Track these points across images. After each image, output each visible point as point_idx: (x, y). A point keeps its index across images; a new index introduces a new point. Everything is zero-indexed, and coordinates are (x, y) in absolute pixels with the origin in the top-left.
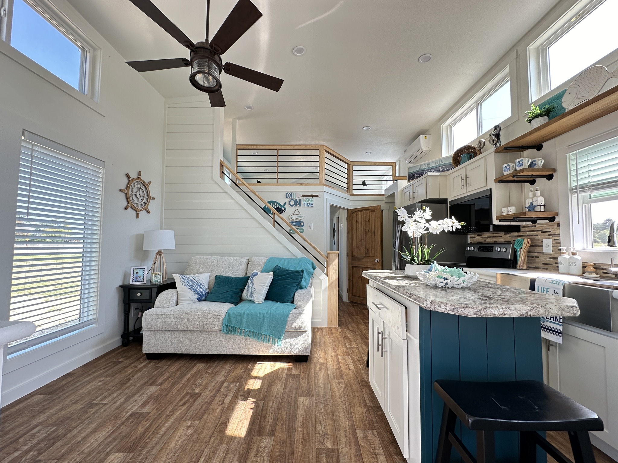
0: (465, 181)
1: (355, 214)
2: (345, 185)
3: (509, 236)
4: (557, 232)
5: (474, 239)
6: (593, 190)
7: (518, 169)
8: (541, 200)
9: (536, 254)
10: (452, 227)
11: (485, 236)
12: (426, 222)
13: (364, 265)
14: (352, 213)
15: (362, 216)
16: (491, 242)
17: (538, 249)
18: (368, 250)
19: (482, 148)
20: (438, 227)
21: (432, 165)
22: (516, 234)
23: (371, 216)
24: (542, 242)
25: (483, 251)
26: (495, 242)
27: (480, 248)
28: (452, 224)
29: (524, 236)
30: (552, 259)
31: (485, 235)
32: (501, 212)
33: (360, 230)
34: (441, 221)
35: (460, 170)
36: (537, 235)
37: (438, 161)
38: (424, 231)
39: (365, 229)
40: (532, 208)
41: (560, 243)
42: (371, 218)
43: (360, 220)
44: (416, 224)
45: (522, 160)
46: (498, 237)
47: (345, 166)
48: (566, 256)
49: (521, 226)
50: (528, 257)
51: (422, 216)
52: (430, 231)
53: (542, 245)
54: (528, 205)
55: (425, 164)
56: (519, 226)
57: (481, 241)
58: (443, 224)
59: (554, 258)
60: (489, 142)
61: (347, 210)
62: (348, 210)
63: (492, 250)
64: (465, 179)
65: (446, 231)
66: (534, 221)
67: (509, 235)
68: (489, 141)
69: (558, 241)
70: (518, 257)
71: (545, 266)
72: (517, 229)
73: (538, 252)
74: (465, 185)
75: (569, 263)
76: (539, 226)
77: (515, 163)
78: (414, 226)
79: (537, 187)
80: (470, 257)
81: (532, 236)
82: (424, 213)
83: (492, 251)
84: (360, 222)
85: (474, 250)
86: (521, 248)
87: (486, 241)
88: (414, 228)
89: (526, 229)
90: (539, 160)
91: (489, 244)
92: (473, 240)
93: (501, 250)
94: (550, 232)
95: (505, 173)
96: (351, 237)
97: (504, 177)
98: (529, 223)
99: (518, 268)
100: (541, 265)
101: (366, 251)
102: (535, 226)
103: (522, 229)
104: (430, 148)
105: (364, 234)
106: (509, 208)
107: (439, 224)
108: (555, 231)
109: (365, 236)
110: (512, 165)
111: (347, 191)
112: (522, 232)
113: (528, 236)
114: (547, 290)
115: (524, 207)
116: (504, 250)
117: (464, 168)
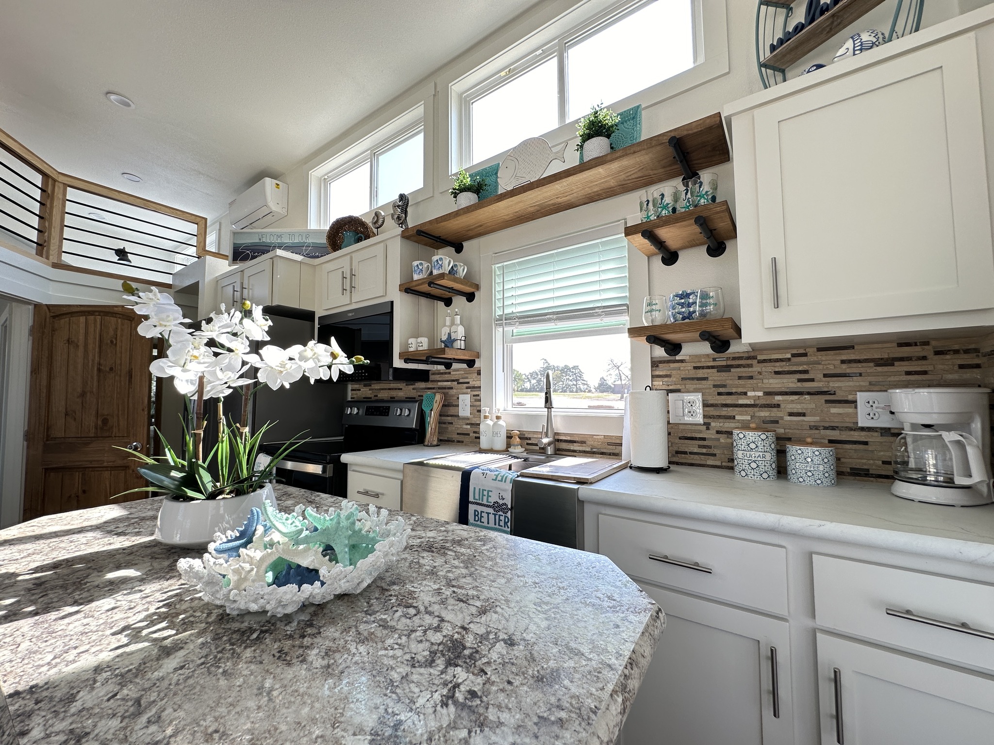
0: (349, 282)
1: (64, 321)
2: (34, 235)
3: (413, 389)
4: (476, 384)
5: (358, 392)
6: (521, 323)
7: (435, 272)
8: (460, 332)
9: (449, 418)
10: (330, 367)
11: (376, 388)
12: (248, 349)
13: (91, 462)
14: (54, 317)
15: (91, 329)
16: (385, 399)
17: (452, 411)
18: (105, 421)
19: (381, 226)
20: (288, 366)
21: (286, 240)
22: (422, 385)
23: (122, 330)
24: (458, 398)
25: (372, 414)
26: (391, 398)
27: (368, 409)
28: (329, 360)
29: (434, 388)
30: (469, 427)
31: (376, 386)
32: (407, 345)
33: (80, 366)
34: (296, 350)
35: (340, 260)
36: (452, 388)
37: (300, 235)
38: (241, 376)
39: (99, 364)
40: (450, 342)
41: (480, 400)
42: (122, 336)
43: (81, 337)
44: (216, 355)
45: (441, 259)
46: (396, 389)
47: (38, 179)
48: (490, 422)
49: (430, 372)
50: (440, 423)
51: (238, 329)
52: (262, 377)
53: (457, 403)
54: (444, 338)
55: (271, 234)
56: (427, 372)
57: (370, 396)
58: (303, 358)
59: (471, 424)
60: (393, 218)
61: (31, 307)
62: (37, 306)
63: (388, 413)
64: (348, 276)
65: (312, 382)
66: (448, 366)
67: (413, 386)
68: (393, 215)
69: (477, 398)
70: (427, 425)
71: (461, 438)
72: (423, 376)
73: (452, 416)
74: (348, 288)
75: (493, 432)
76: (455, 373)
77: (430, 261)
78: (201, 359)
79: (457, 310)
80: (350, 426)
81: (445, 388)
82: (246, 321)
83: (388, 415)
84: (81, 343)
85: (357, 413)
86: (431, 410)
87: (377, 396)
88: (201, 368)
89: (437, 377)
90: (461, 266)
91: (382, 401)
92: (357, 394)
93: (401, 412)
94: (468, 383)
95: (416, 277)
96: (44, 383)
97: (414, 284)
98: (441, 368)
99: (426, 443)
100: (456, 437)
101: (100, 422)
102: (450, 373)
103: (432, 377)
104: (285, 210)
105: (95, 378)
106: (419, 340)
107: (291, 359)
108: (474, 383)
109: (99, 381)
110: (426, 266)
111: (40, 253)
112: (432, 381)
113: (439, 388)
114: (488, 493)
115: (439, 340)
116: (407, 413)
117: (348, 257)
